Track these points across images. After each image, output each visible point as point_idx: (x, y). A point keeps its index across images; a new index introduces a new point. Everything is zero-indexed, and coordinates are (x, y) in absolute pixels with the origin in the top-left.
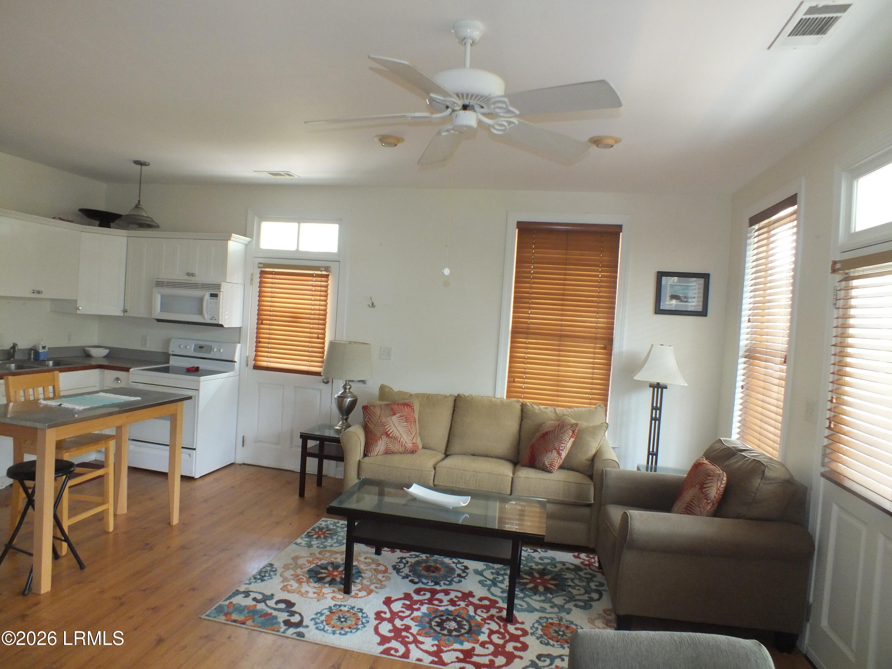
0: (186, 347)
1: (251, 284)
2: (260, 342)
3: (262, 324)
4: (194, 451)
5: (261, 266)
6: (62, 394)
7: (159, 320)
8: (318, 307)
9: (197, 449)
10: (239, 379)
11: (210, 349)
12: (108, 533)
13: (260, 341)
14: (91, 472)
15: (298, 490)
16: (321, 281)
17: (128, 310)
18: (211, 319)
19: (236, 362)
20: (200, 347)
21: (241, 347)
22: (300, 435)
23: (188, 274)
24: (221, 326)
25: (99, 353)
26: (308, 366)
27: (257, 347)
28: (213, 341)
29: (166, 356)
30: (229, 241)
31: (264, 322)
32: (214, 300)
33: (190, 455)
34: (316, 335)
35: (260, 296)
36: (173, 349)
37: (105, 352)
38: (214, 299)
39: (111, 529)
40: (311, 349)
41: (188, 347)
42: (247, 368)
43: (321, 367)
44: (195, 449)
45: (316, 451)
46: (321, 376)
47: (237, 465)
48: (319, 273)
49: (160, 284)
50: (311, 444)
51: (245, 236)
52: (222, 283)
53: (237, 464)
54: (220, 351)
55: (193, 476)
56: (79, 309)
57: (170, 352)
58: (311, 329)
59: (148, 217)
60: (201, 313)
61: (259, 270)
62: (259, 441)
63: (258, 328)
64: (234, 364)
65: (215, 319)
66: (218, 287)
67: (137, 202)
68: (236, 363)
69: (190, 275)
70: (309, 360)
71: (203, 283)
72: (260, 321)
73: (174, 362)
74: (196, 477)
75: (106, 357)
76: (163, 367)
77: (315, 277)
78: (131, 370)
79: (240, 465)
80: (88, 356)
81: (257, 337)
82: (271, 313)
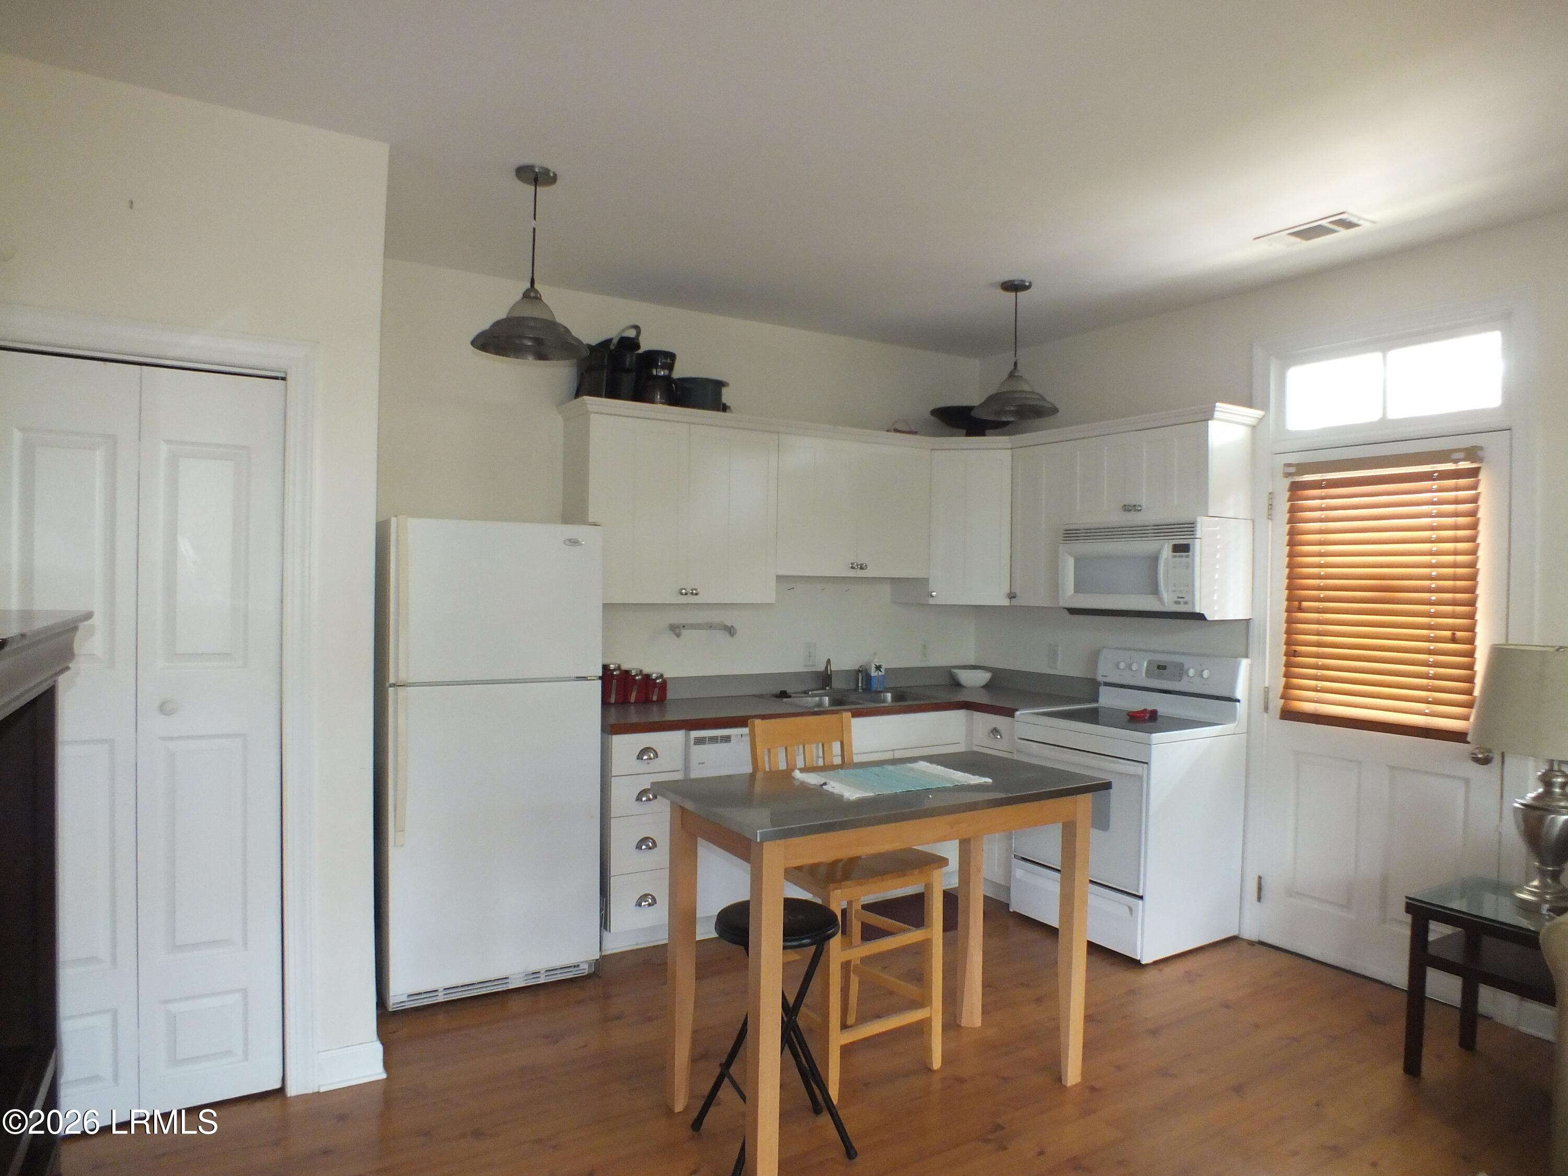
0: (1129, 667)
1: (1270, 516)
2: (1295, 654)
3: (1300, 609)
4: (1140, 902)
5: (1292, 470)
6: (857, 759)
7: (1073, 611)
8: (1450, 558)
9: (1146, 898)
10: (1248, 741)
11: (1180, 671)
12: (930, 1070)
13: (1295, 651)
14: (904, 931)
15: (1401, 1049)
16: (1457, 489)
17: (1018, 594)
18: (1177, 603)
19: (1238, 701)
20: (1159, 667)
21: (1251, 666)
22: (1407, 904)
23: (1127, 508)
24: (1201, 617)
25: (974, 679)
26: (1426, 715)
27: (1288, 665)
28: (1183, 654)
29: (1092, 687)
30: (1210, 422)
31: (1305, 604)
32: (1181, 558)
33: (1131, 910)
34: (1448, 633)
35: (1292, 543)
36: (1105, 672)
37: (983, 677)
38: (1181, 556)
39: (937, 1063)
40: (1432, 671)
41: (1134, 667)
42: (1266, 715)
43: (1466, 718)
44: (1141, 898)
45: (1455, 955)
46: (1468, 743)
47: (1245, 944)
48: (1450, 466)
49: (1071, 535)
50: (1437, 931)
51: (1250, 405)
52: (1199, 519)
53: (1243, 939)
54: (1201, 676)
55: (1138, 958)
56: (932, 596)
57: (1100, 679)
58: (1431, 616)
59: (1033, 392)
60: (1155, 590)
61: (1287, 482)
62: (1297, 893)
63: (1290, 621)
64: (1235, 707)
65: (1186, 603)
66: (1190, 528)
67: (1012, 367)
68: (1238, 704)
69: (1130, 511)
70: (1428, 698)
71: (1157, 523)
72: (1294, 604)
73: (1108, 699)
74: (1143, 962)
75: (987, 687)
76: (1087, 710)
77: (1438, 478)
78: (1017, 713)
79: (1251, 943)
80: (956, 685)
81: (1288, 643)
82: (1322, 582)
